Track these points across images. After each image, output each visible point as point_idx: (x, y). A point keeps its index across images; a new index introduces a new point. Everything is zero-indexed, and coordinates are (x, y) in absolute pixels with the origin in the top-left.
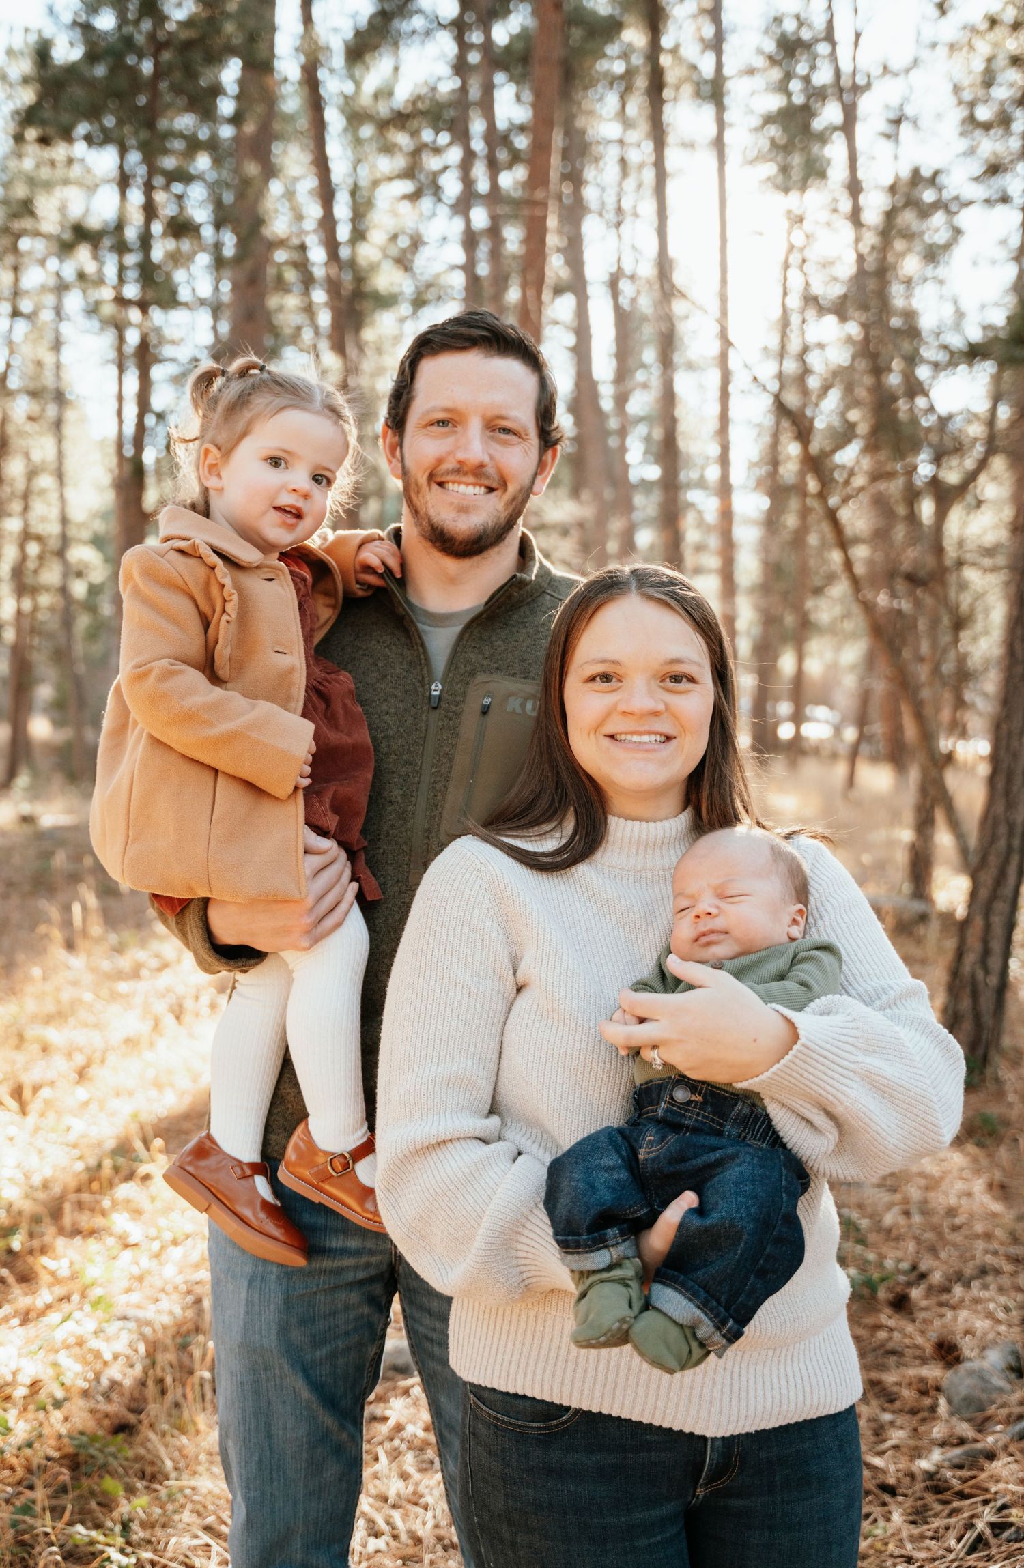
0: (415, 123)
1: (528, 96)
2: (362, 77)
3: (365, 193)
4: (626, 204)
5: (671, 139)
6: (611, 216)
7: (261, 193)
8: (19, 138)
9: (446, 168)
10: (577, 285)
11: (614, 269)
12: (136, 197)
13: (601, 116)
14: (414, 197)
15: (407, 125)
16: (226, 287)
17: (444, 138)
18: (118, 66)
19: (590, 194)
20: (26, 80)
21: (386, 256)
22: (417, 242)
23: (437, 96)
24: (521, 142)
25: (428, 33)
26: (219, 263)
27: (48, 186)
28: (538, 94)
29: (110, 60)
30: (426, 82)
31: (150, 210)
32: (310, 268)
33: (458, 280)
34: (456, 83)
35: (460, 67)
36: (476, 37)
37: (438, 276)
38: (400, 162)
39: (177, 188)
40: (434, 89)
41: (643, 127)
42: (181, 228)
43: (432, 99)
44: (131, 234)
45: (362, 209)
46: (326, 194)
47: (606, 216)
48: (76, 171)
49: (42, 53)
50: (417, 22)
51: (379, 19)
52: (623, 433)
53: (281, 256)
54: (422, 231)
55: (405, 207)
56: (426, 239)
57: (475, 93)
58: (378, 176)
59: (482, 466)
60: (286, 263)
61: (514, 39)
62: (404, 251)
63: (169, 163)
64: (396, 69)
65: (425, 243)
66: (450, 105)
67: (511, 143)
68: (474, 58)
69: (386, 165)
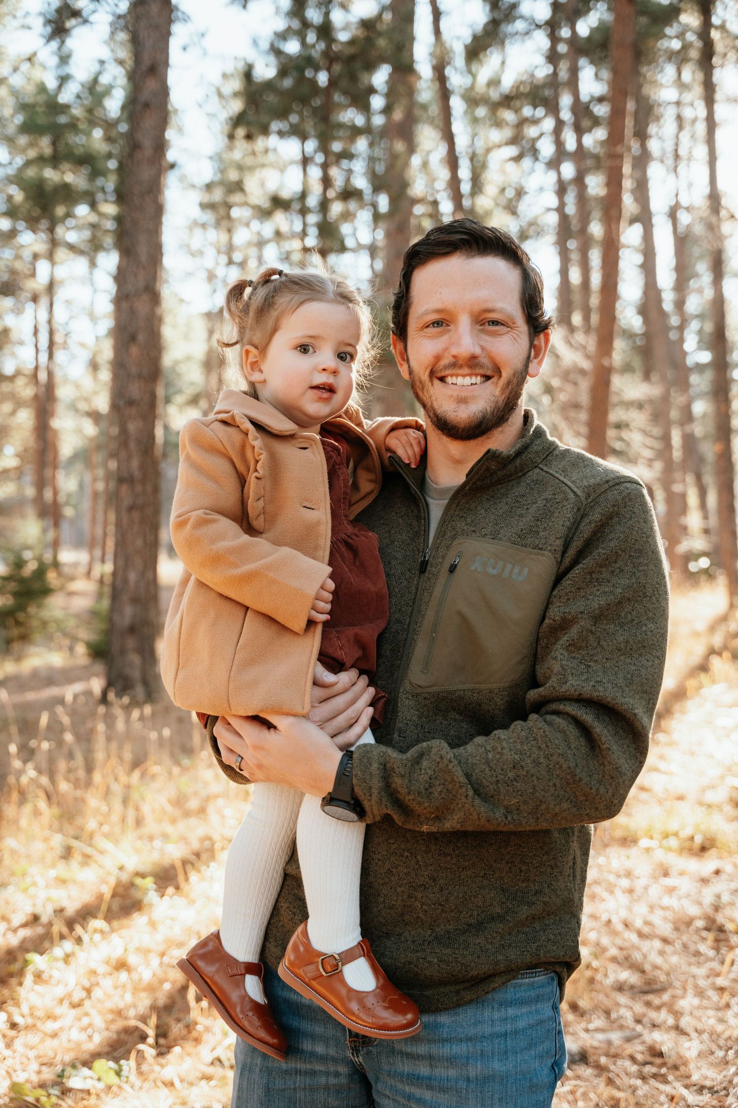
0: (518, 103)
1: (606, 74)
2: (477, 71)
3: (481, 159)
4: (682, 152)
5: (719, 96)
6: (670, 161)
7: (407, 164)
8: (231, 137)
9: (542, 135)
10: (644, 217)
11: (673, 203)
12: (315, 173)
13: (661, 85)
14: (517, 159)
15: (512, 104)
16: (380, 235)
17: (540, 112)
18: (301, 79)
19: (653, 145)
20: (236, 95)
21: (497, 205)
22: (520, 193)
23: (535, 81)
24: (601, 110)
25: (527, 33)
26: (377, 217)
27: (252, 169)
28: (615, 71)
29: (295, 74)
30: (526, 71)
31: (326, 181)
32: (439, 217)
33: (553, 219)
34: (550, 69)
35: (553, 57)
36: (565, 33)
37: (536, 217)
38: (508, 133)
39: (345, 163)
40: (533, 75)
41: (698, 90)
42: (349, 194)
43: (532, 83)
44: (313, 201)
45: (478, 171)
46: (452, 161)
47: (666, 162)
48: (271, 156)
49: (248, 74)
50: (519, 25)
51: (490, 27)
52: (681, 328)
53: (418, 210)
54: (523, 183)
55: (511, 167)
56: (527, 190)
57: (564, 75)
58: (490, 145)
59: (474, 357)
60: (423, 215)
61: (593, 31)
62: (510, 200)
63: (337, 147)
64: (503, 63)
65: (526, 193)
66: (544, 86)
67: (592, 112)
68: (562, 48)
69: (496, 135)
